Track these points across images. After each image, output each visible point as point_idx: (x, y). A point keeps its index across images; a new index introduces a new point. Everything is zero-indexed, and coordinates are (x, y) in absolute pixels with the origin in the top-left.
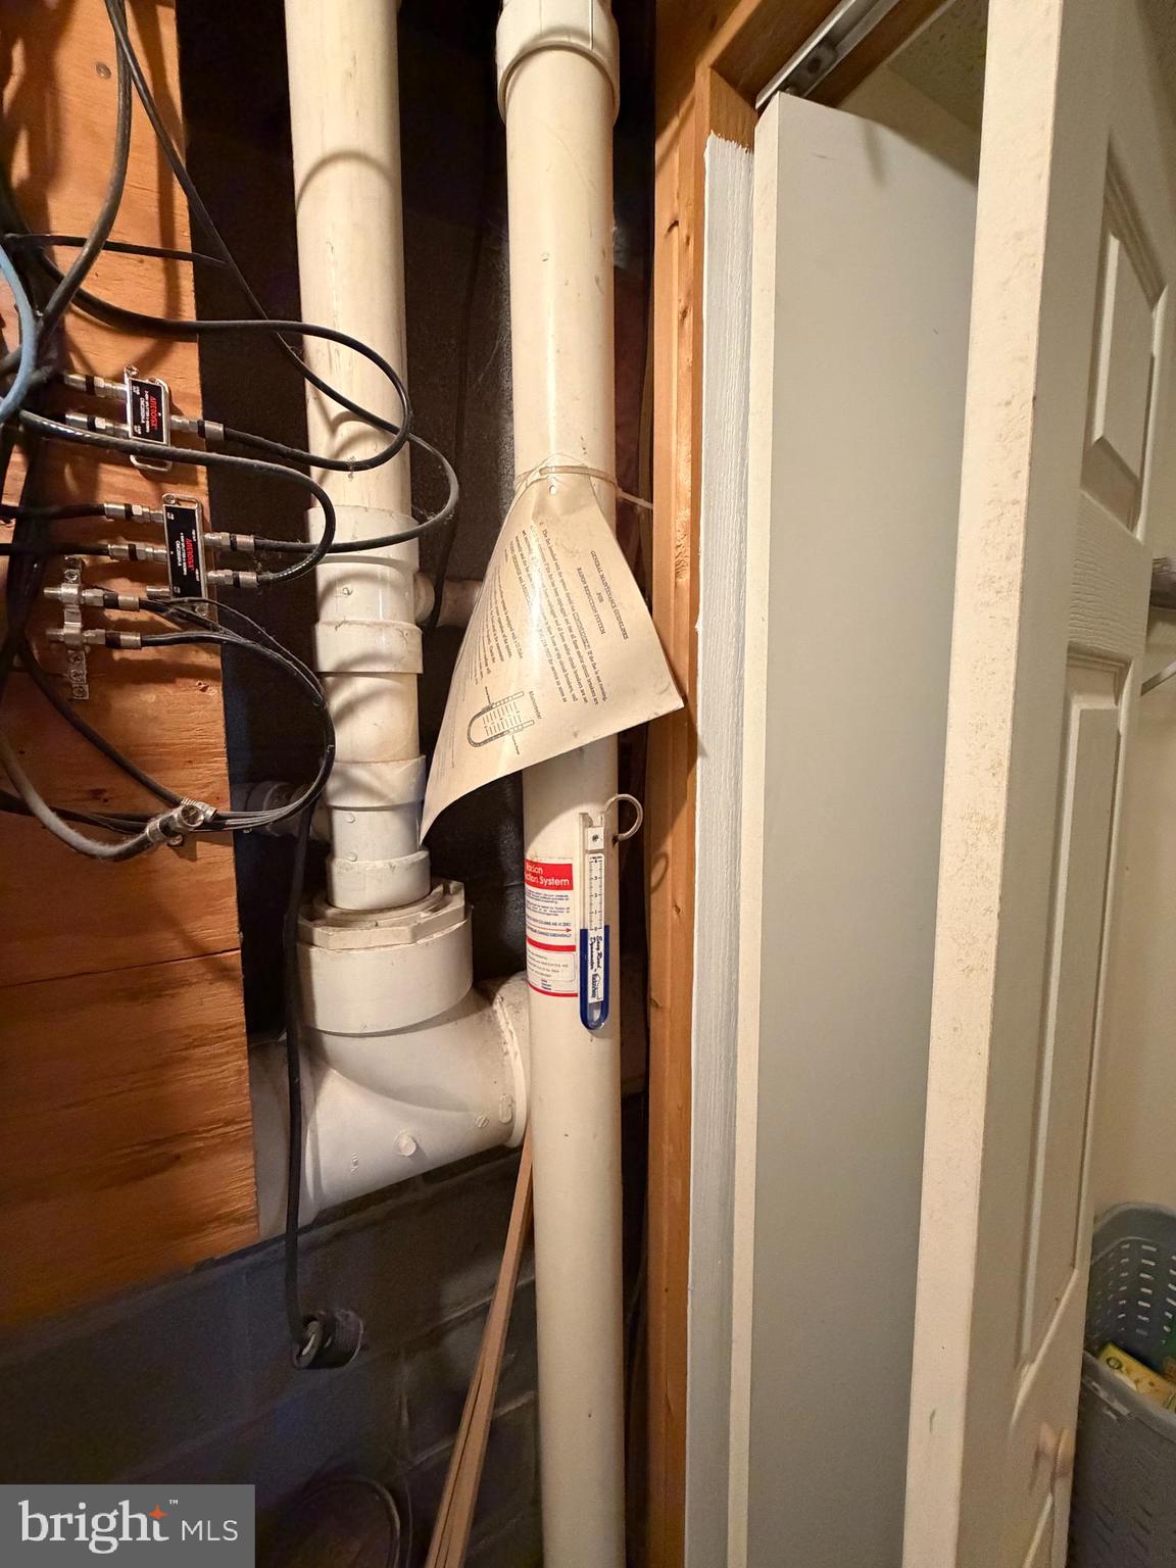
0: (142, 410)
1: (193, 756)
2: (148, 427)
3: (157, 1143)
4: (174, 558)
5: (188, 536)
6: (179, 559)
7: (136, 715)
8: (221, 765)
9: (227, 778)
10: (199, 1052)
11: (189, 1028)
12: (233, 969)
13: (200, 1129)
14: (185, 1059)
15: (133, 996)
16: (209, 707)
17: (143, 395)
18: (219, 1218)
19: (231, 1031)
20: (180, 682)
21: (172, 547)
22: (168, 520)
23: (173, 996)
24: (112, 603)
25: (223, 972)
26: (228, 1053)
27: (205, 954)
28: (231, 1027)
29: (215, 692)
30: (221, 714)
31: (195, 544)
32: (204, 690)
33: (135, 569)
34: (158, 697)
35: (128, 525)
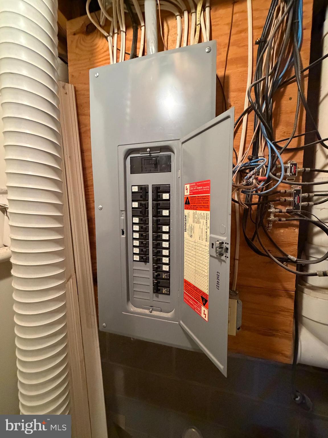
0: (292, 169)
1: (290, 244)
2: (293, 173)
3: (270, 330)
4: (295, 201)
5: (299, 196)
6: (296, 201)
7: (279, 235)
8: (296, 247)
9: (297, 250)
10: (283, 313)
11: (281, 307)
12: (293, 296)
13: (280, 331)
14: (279, 313)
15: (270, 295)
16: (295, 234)
17: (293, 166)
18: (282, 354)
19: (290, 311)
20: (289, 228)
21: (294, 199)
22: (294, 193)
23: (279, 298)
24: (281, 212)
25: (290, 296)
26: (289, 315)
27: (286, 291)
28: (290, 310)
29: (297, 230)
30: (298, 235)
31: (300, 197)
32: (294, 230)
33: (285, 203)
34: (284, 231)
35: (285, 194)
